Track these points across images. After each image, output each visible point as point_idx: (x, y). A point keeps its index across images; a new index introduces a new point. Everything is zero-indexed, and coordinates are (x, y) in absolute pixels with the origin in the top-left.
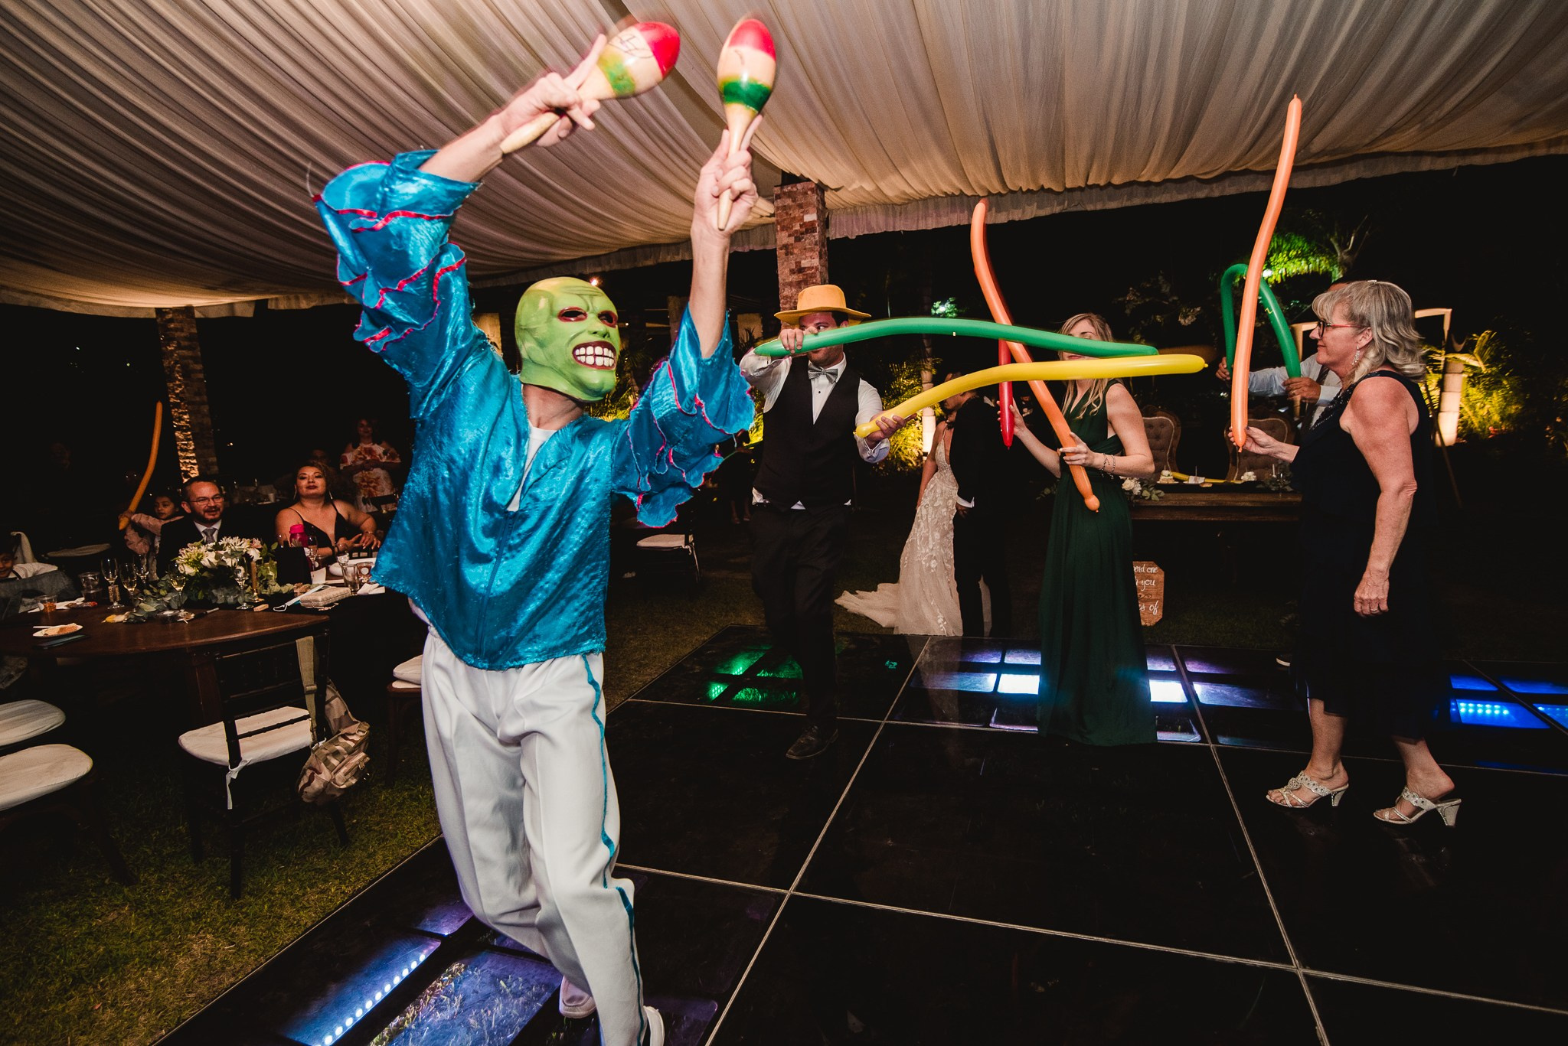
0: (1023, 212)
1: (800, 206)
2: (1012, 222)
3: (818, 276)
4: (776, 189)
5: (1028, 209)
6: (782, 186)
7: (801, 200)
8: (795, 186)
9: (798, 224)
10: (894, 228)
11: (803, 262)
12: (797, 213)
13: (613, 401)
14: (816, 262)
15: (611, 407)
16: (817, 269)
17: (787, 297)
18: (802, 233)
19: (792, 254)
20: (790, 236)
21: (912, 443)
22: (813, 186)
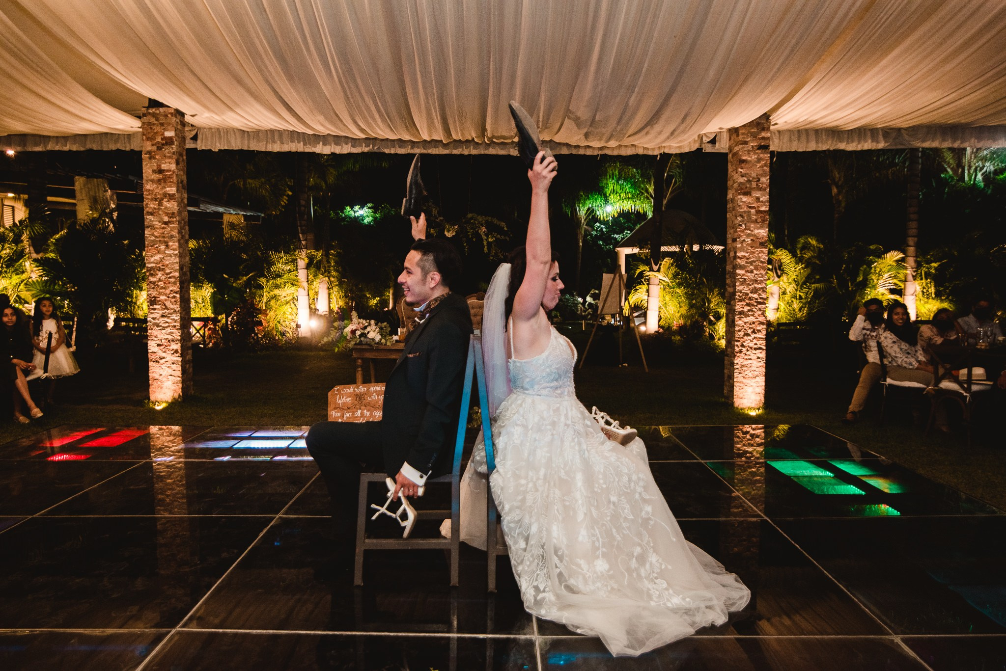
0: (342, 148)
1: (162, 124)
2: (333, 154)
3: (174, 178)
4: (143, 109)
5: (345, 146)
6: (148, 108)
7: (162, 120)
8: (158, 110)
9: (160, 137)
10: (249, 147)
11: (163, 165)
12: (158, 129)
13: (7, 267)
14: (173, 167)
15: (6, 272)
16: (174, 172)
17: (149, 190)
18: (163, 144)
19: (155, 158)
20: (153, 145)
21: (290, 317)
22: (173, 111)
